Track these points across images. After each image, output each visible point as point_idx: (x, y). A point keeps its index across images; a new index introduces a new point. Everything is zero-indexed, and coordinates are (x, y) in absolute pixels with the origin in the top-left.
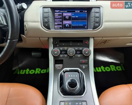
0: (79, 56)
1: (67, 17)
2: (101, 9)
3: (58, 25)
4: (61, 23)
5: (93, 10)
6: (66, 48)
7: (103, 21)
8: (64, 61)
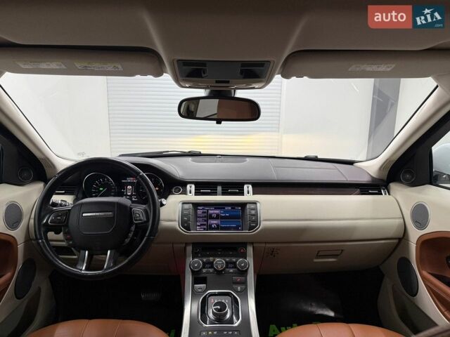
0: (231, 271)
1: (214, 216)
2: (258, 205)
3: (201, 225)
4: (206, 223)
5: (248, 206)
6: (211, 259)
7: (262, 219)
8: (208, 279)
